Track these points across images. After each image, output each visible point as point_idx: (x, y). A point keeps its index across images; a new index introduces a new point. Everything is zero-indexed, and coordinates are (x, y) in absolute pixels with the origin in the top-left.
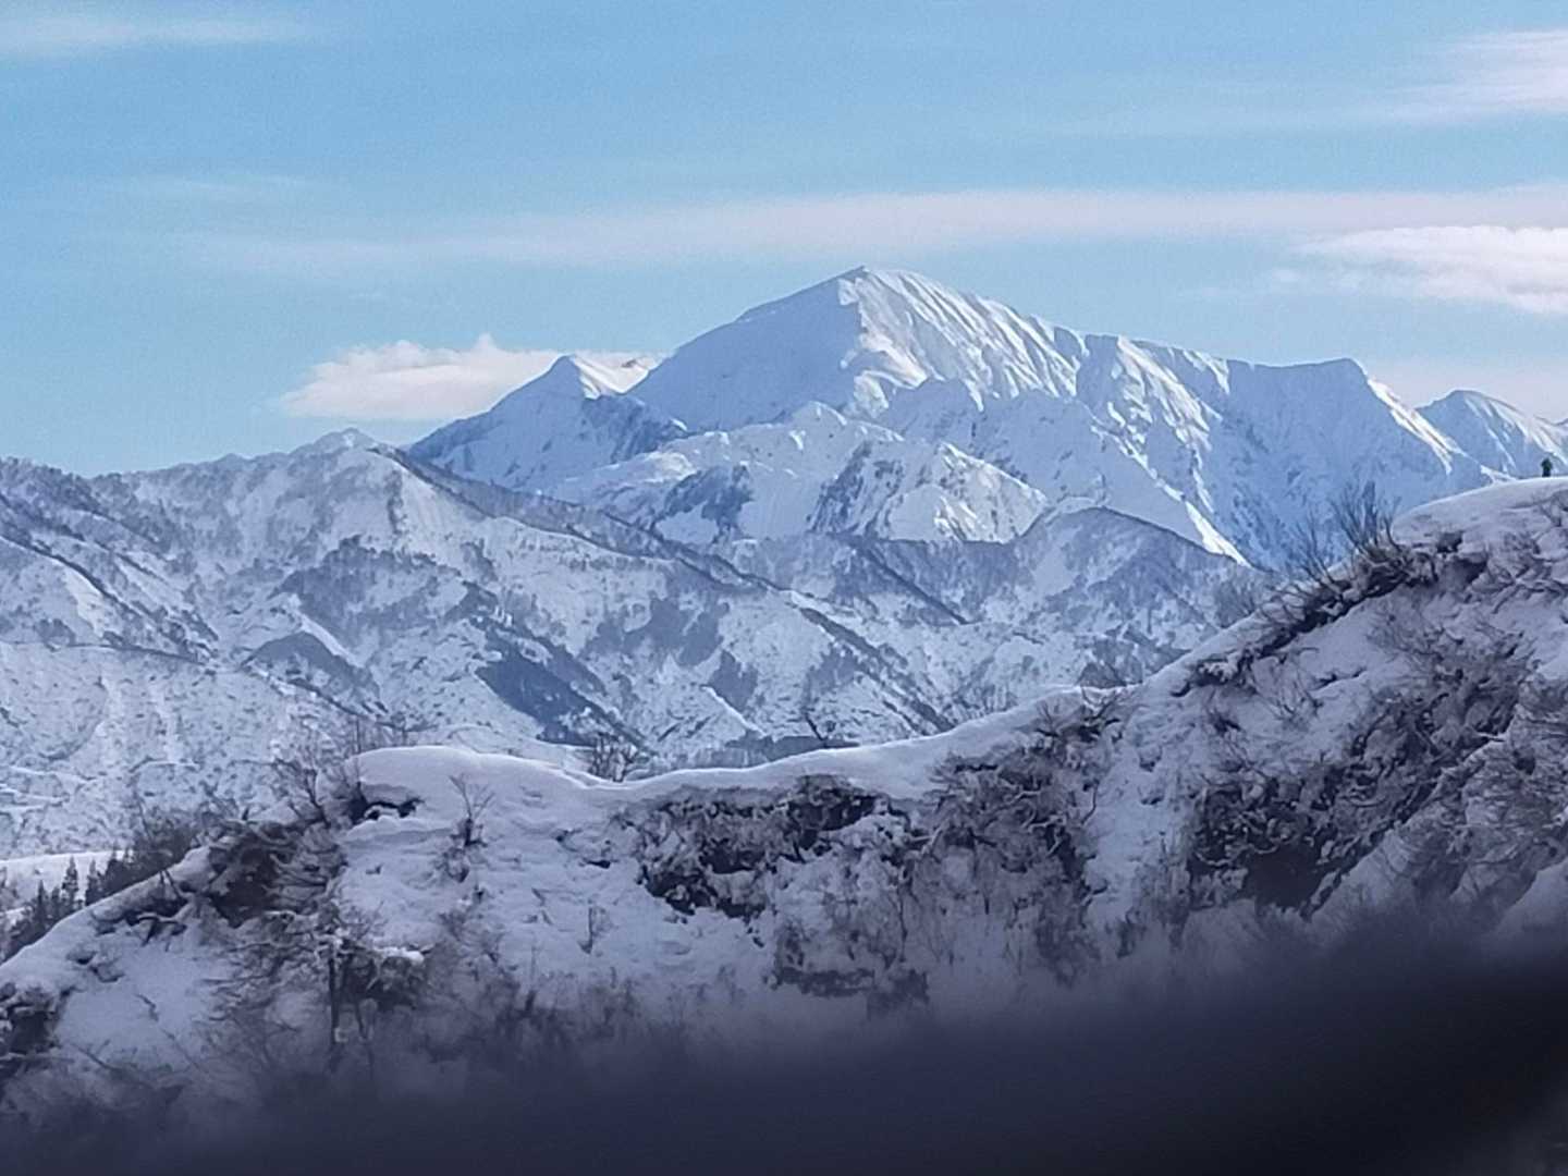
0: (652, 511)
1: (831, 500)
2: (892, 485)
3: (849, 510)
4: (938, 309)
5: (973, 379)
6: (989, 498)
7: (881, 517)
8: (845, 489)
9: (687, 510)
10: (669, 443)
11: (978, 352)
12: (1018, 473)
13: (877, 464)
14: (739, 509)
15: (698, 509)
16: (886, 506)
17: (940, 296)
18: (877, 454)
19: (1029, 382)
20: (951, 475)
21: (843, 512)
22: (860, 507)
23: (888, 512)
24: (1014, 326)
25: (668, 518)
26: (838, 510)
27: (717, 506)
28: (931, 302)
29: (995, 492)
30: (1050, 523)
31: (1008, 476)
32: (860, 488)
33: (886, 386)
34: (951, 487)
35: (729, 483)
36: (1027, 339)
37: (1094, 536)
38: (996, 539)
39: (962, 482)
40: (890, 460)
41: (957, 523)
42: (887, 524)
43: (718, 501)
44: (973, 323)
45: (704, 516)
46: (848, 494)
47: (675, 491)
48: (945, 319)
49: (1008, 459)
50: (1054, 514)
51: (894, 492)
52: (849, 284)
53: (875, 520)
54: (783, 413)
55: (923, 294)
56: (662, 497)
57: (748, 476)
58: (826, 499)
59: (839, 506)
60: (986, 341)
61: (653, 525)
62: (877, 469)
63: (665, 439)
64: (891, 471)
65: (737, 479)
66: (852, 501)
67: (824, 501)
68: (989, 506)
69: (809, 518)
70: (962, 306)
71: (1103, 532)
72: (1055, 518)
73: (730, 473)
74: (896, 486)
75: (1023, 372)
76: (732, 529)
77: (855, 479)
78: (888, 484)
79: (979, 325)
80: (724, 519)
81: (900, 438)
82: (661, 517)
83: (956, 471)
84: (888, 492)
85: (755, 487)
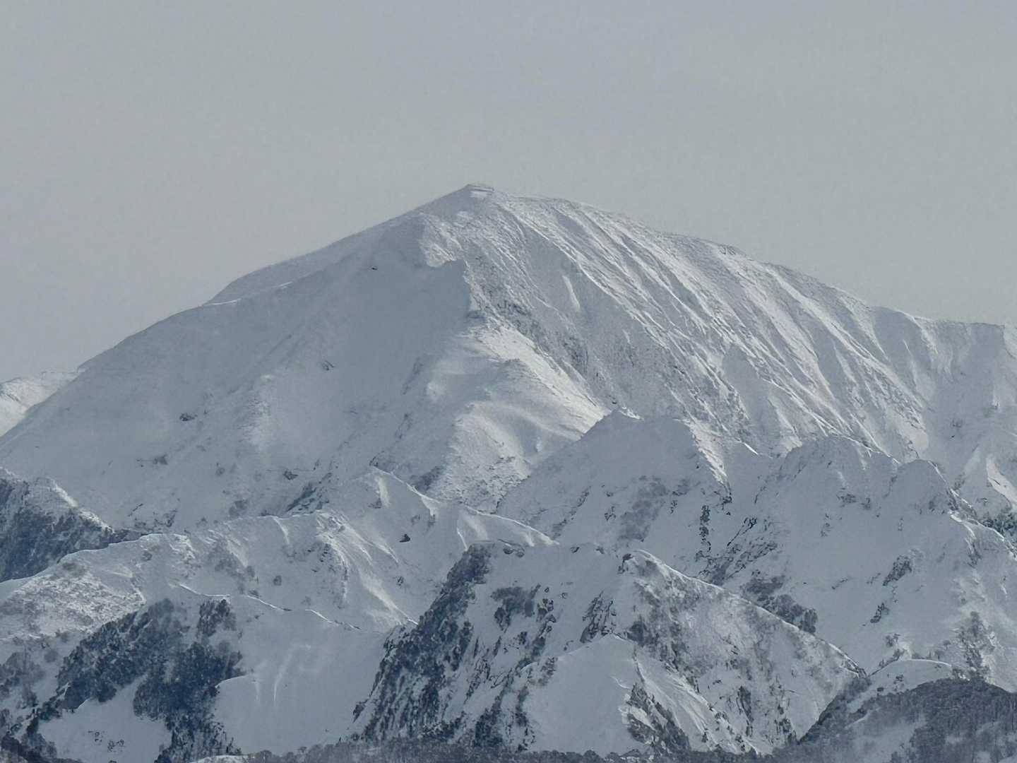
0: (32, 700)
1: (404, 672)
2: (531, 637)
3: (442, 693)
4: (627, 272)
5: (705, 418)
6: (734, 664)
7: (509, 702)
8: (433, 648)
9: (104, 695)
10: (69, 558)
11: (714, 360)
12: (798, 610)
13: (500, 594)
14: (213, 692)
15: (126, 694)
16: (519, 683)
17: (632, 246)
18: (500, 575)
19: (820, 421)
20: (655, 616)
21: (430, 696)
22: (465, 687)
23: (522, 697)
24: (792, 309)
25: (65, 713)
26: (417, 691)
27: (166, 688)
28: (613, 257)
29: (744, 652)
30: (861, 712)
31: (773, 617)
32: (464, 645)
33: (525, 434)
34: (654, 641)
35: (190, 639)
36: (821, 338)
37: (952, 740)
38: (749, 744)
39: (675, 630)
40: (527, 586)
41: (668, 716)
42: (521, 719)
43: (167, 678)
44: (702, 301)
45: (138, 710)
46: (440, 659)
47: (77, 656)
48: (644, 294)
49: (776, 583)
50: (870, 693)
51: (536, 653)
52: (443, 227)
53: (496, 710)
54: (308, 492)
55: (598, 242)
56: (53, 669)
57: (230, 625)
58: (396, 670)
59: (418, 686)
60: (729, 338)
61: (32, 729)
62: (500, 604)
63: (60, 550)
64: (528, 610)
65: (207, 628)
66: (448, 673)
67: (389, 674)
68: (732, 681)
69: (358, 711)
70: (680, 267)
71: (972, 728)
72: (870, 702)
73: (193, 618)
74: (541, 642)
75: (809, 402)
76: (199, 735)
77: (453, 626)
78: (523, 637)
79: (716, 307)
80: (182, 713)
81: (548, 540)
82: (49, 711)
83: (665, 607)
84: (526, 653)
85: (247, 644)
